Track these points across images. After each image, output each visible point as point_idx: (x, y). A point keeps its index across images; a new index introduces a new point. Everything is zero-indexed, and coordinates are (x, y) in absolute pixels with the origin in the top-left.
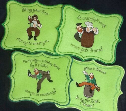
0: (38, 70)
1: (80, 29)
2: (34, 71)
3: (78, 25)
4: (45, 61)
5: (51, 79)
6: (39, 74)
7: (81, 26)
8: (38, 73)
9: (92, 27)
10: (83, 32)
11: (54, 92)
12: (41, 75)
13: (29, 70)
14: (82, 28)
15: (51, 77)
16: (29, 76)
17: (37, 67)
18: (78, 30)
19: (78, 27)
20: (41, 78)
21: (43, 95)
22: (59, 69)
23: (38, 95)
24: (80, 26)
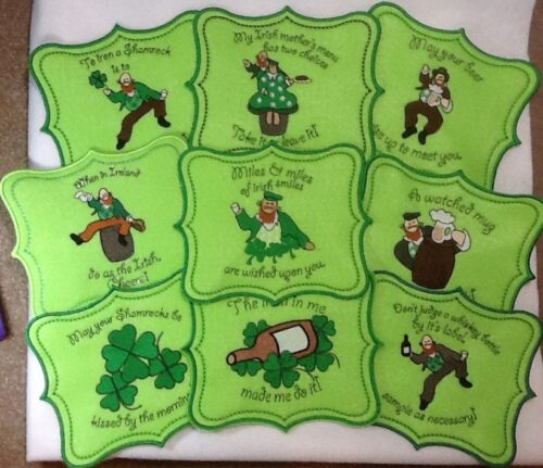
0: (434, 343)
1: (413, 230)
2: (421, 344)
3: (409, 216)
4: (461, 320)
5: (468, 379)
6: (433, 356)
7: (416, 223)
8: (431, 351)
9: (452, 228)
10: (421, 239)
11: (472, 420)
12: (441, 360)
13: (406, 337)
14: (420, 226)
15: (468, 370)
16: (403, 354)
17: (433, 333)
18: (406, 231)
19: (407, 223)
20: (438, 368)
21: (435, 420)
22: (497, 352)
23: (422, 418)
24: (415, 220)
